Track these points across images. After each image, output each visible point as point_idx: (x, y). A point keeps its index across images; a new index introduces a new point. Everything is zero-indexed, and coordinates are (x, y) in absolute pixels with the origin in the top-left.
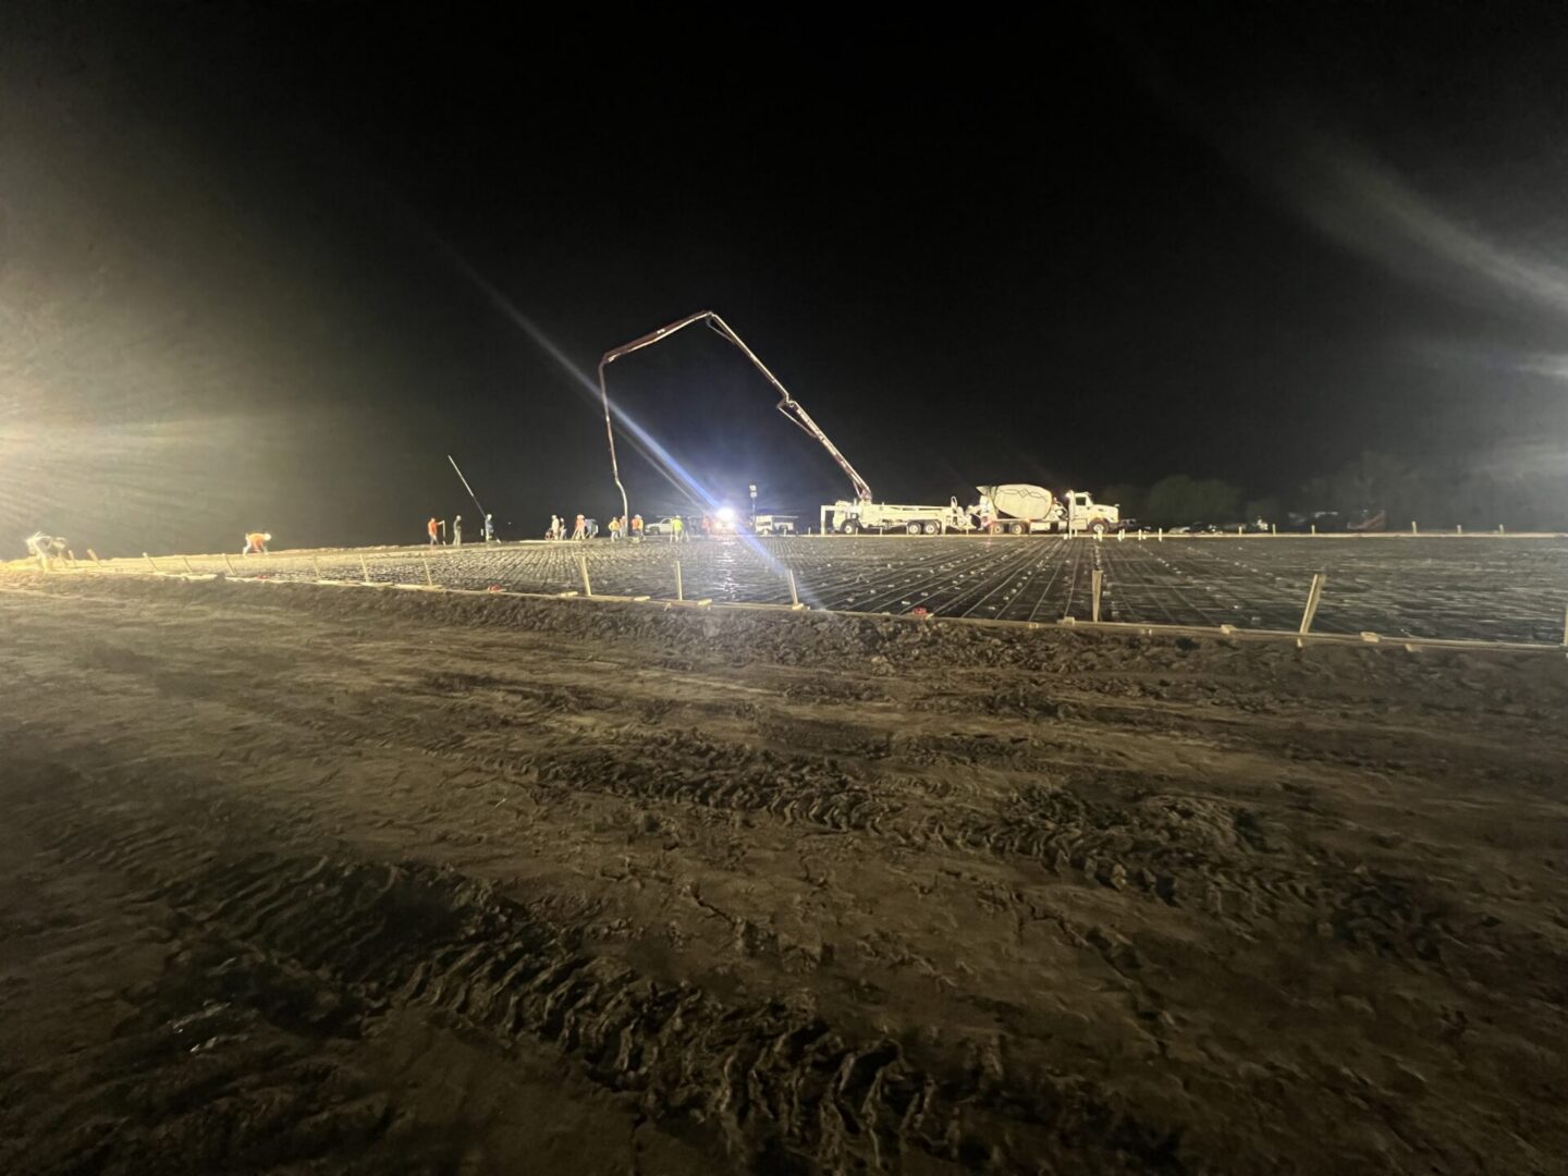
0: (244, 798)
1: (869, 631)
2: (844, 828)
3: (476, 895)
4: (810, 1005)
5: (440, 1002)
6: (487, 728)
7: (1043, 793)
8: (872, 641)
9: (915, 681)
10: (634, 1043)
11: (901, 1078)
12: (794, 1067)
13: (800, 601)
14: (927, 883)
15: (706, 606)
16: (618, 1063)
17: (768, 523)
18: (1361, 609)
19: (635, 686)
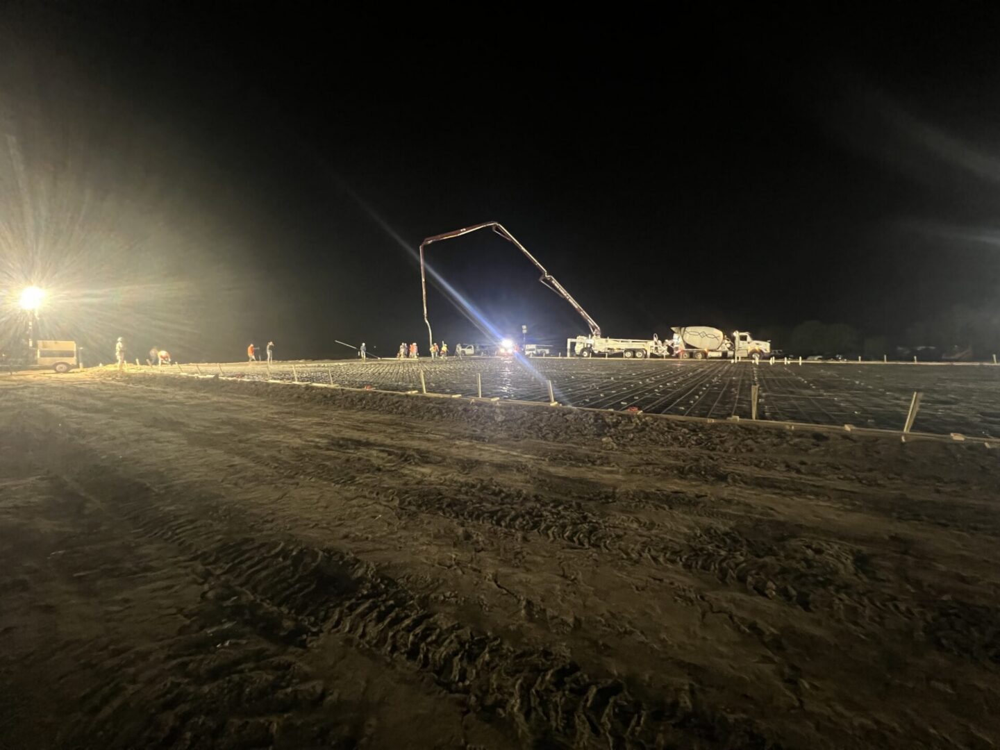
0: (237, 506)
1: (600, 421)
2: (587, 546)
3: (367, 571)
4: (567, 653)
5: (350, 631)
6: (368, 472)
7: (718, 531)
8: (602, 427)
9: (631, 454)
10: (461, 665)
11: (625, 704)
12: (558, 690)
13: (555, 400)
14: (640, 584)
15: (496, 402)
16: (452, 677)
17: (533, 350)
19: (453, 450)
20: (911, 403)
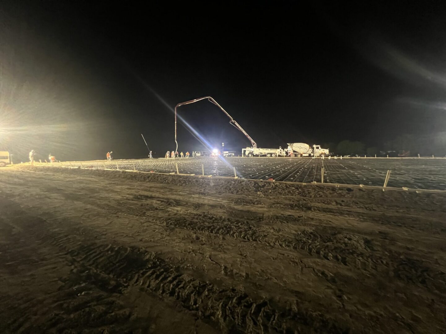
0: (88, 228)
1: (257, 185)
2: (251, 241)
3: (151, 256)
4: (243, 289)
5: (142, 285)
6: (152, 210)
7: (308, 232)
8: (258, 188)
9: (270, 199)
10: (194, 298)
11: (268, 311)
12: (239, 306)
13: (237, 176)
14: (275, 257)
15: (210, 177)
16: (190, 303)
17: (227, 154)
18: (402, 180)
19: (191, 199)
20: (386, 175)
